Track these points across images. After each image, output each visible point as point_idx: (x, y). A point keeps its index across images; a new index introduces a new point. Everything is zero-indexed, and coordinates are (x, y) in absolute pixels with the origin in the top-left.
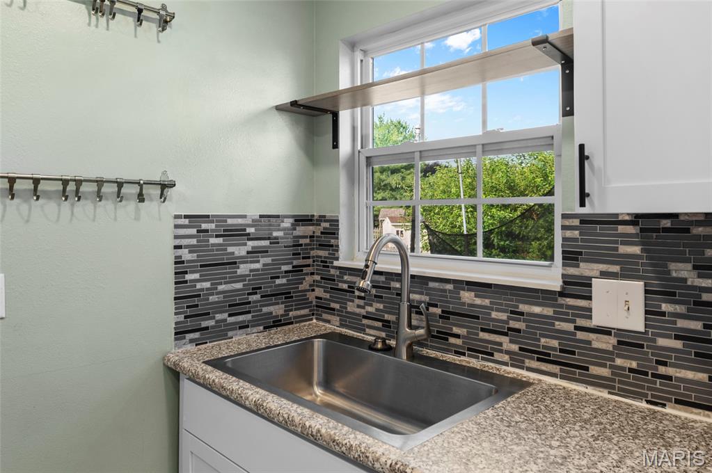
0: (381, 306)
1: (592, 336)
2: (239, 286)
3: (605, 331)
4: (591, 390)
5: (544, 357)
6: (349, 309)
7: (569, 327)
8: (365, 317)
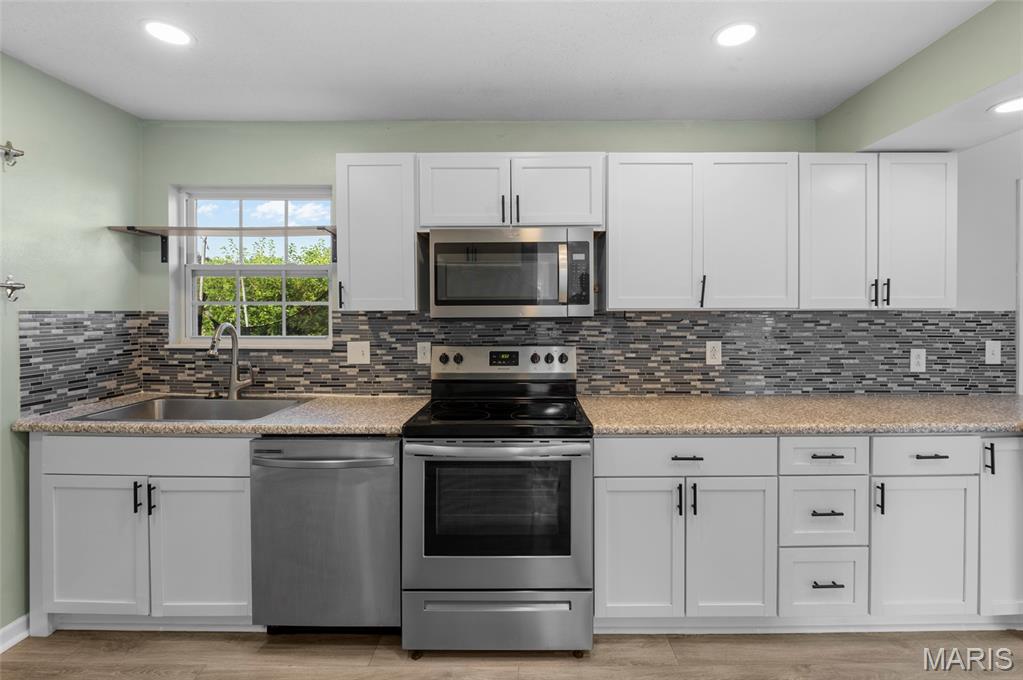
0: (211, 372)
1: (347, 370)
2: (78, 366)
3: (353, 366)
4: (348, 396)
5: (324, 384)
6: (179, 378)
7: (337, 367)
8: (195, 382)
